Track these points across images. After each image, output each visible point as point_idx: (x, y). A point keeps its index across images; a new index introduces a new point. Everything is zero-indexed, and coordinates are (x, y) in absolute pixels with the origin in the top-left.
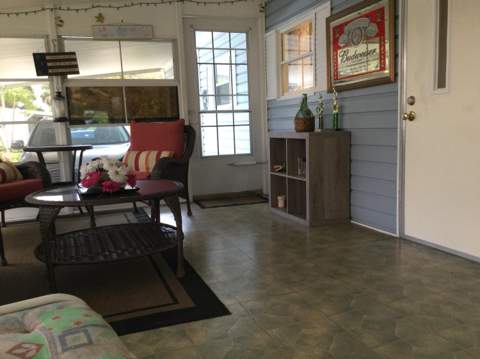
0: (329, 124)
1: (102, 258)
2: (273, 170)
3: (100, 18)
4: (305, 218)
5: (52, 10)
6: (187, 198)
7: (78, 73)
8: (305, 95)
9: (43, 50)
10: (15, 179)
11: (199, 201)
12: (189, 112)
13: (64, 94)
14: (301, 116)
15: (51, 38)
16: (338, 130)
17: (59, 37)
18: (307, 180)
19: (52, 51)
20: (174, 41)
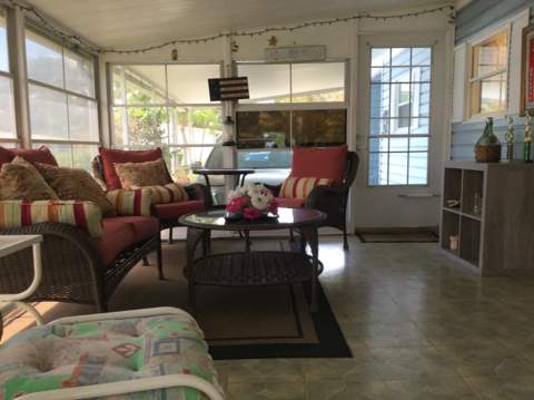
0: (519, 154)
1: (251, 282)
2: (446, 205)
3: (273, 41)
4: (477, 264)
5: (228, 35)
6: (344, 230)
7: (248, 97)
8: (491, 119)
9: (218, 76)
10: (182, 199)
11: (361, 234)
12: (358, 137)
13: (234, 119)
14: (483, 143)
15: (226, 64)
16: (529, 161)
17: (233, 62)
18: (482, 220)
19: (226, 76)
20: (347, 61)
